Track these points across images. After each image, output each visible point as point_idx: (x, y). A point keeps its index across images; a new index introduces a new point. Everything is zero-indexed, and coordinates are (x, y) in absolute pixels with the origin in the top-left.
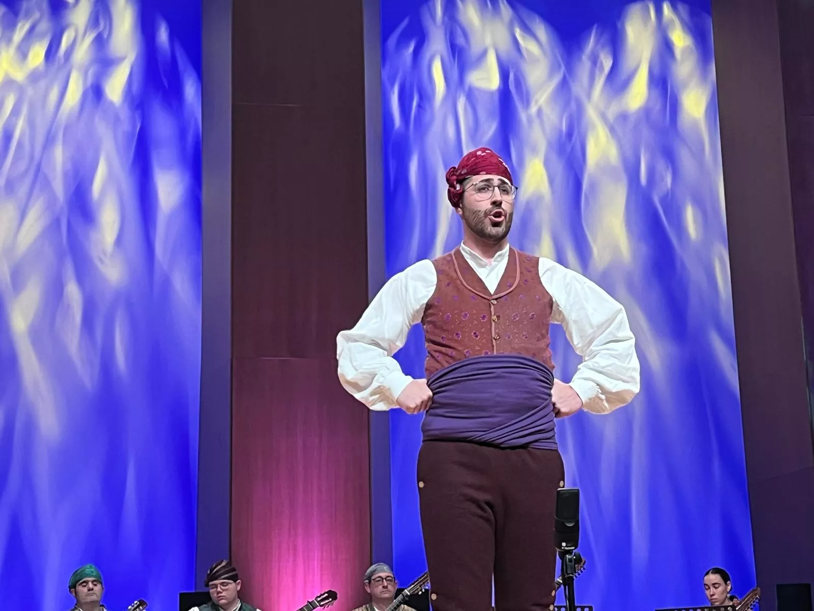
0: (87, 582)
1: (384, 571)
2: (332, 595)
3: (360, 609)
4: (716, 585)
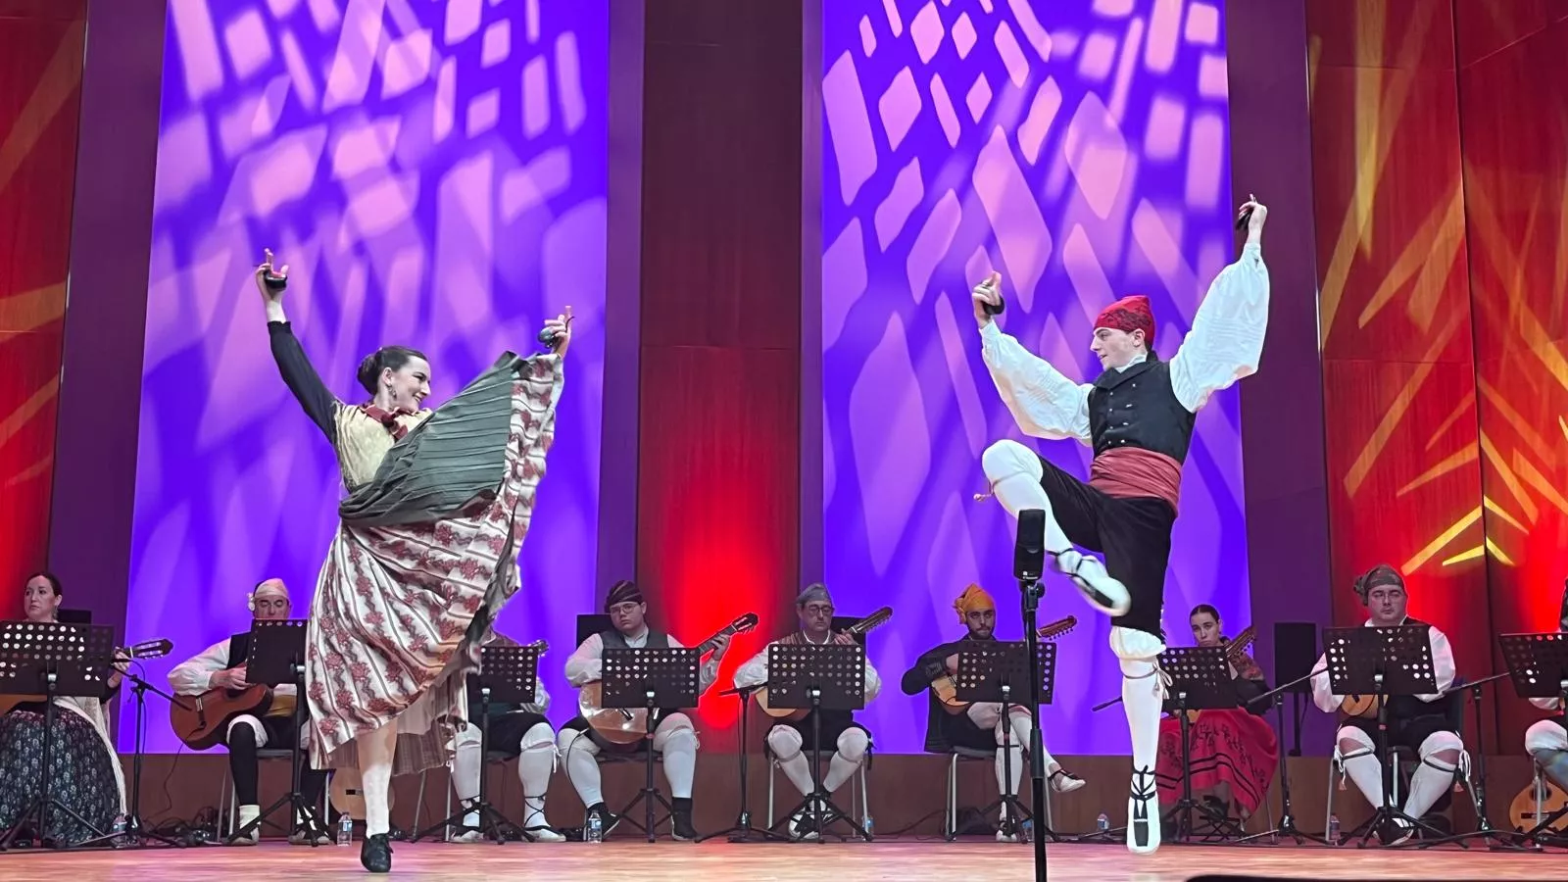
1: (820, 598)
3: (788, 638)
4: (1207, 625)
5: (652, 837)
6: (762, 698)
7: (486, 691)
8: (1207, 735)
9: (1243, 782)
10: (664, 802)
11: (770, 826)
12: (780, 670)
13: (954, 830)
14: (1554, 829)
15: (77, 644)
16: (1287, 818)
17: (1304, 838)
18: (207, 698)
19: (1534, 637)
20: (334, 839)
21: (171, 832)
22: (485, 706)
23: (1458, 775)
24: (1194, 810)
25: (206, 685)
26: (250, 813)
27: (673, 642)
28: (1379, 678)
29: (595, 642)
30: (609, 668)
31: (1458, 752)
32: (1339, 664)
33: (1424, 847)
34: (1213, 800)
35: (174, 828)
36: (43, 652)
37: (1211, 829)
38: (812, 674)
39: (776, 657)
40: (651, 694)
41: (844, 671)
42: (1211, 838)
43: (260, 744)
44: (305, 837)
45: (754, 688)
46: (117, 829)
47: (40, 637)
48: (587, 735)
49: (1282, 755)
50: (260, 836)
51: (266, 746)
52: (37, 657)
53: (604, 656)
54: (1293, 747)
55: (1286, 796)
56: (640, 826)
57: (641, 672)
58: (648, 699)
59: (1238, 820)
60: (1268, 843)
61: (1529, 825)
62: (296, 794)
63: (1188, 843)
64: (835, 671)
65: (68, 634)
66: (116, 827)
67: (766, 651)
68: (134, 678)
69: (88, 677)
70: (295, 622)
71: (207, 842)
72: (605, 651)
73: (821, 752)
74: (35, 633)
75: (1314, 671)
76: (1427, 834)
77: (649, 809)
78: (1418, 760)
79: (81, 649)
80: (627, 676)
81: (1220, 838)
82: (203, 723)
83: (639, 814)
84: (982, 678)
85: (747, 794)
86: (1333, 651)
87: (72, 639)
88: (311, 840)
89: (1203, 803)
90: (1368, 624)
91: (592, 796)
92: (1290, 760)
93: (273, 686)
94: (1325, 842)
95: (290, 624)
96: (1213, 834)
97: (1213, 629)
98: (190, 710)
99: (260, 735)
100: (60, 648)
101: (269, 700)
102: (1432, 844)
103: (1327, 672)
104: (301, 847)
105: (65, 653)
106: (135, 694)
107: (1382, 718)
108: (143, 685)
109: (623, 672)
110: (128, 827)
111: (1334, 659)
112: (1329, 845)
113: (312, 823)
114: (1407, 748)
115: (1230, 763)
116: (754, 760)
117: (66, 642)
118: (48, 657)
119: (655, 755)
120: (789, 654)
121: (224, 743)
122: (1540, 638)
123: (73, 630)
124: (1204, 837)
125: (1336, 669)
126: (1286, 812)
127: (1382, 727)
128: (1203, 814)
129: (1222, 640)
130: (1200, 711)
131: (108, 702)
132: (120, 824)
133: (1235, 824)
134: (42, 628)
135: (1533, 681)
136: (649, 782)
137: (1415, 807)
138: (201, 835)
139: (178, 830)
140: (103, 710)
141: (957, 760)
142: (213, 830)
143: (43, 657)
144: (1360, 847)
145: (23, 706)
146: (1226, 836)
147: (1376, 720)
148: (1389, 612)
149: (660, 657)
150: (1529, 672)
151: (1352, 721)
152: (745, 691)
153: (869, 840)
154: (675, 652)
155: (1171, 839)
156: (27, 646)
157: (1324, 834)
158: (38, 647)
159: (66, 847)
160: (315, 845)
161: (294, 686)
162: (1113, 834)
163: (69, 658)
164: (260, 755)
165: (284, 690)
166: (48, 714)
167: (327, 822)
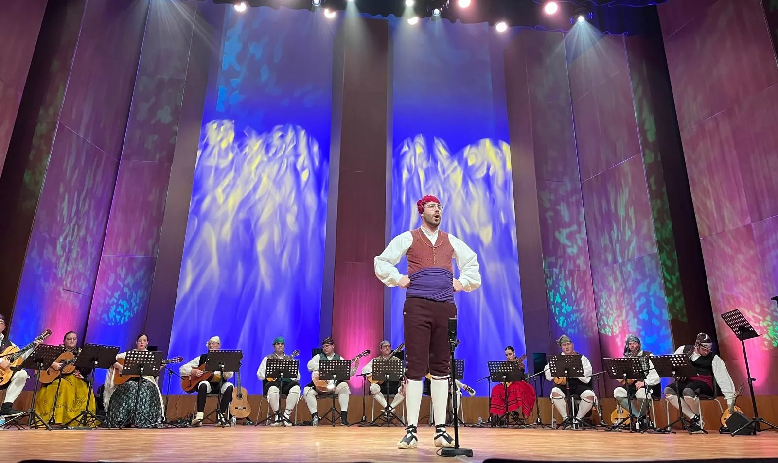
0: (279, 344)
1: (387, 343)
2: (368, 352)
4: (510, 354)
5: (334, 424)
7: (282, 374)
8: (514, 391)
9: (525, 407)
10: (338, 413)
11: (373, 421)
14: (625, 424)
15: (151, 358)
16: (539, 419)
17: (545, 427)
19: (614, 359)
20: (230, 424)
21: (177, 422)
22: (281, 379)
23: (594, 404)
24: (509, 416)
27: (342, 359)
28: (566, 372)
29: (317, 357)
30: (322, 367)
31: (593, 397)
32: (553, 367)
33: (584, 429)
34: (516, 413)
36: (140, 361)
37: (515, 423)
38: (387, 369)
39: (375, 363)
40: (335, 376)
41: (397, 368)
42: (516, 426)
43: (208, 391)
44: (221, 424)
45: (368, 374)
47: (139, 356)
48: (314, 388)
49: (537, 397)
51: (210, 393)
52: (138, 362)
53: (320, 363)
54: (540, 394)
55: (538, 411)
57: (332, 368)
58: (333, 377)
60: (534, 427)
61: (616, 423)
63: (508, 427)
64: (394, 368)
65: (148, 355)
67: (372, 361)
68: (169, 370)
69: (154, 369)
70: (222, 351)
72: (320, 361)
75: (545, 370)
76: (584, 425)
77: (333, 414)
78: (580, 399)
79: (152, 360)
80: (327, 369)
82: (191, 385)
83: (330, 416)
85: (365, 410)
86: (551, 363)
87: (150, 356)
88: (223, 425)
89: (512, 414)
90: (563, 354)
91: (314, 410)
92: (539, 399)
93: (213, 372)
94: (552, 427)
95: (220, 351)
96: (516, 424)
97: (512, 355)
99: (209, 389)
100: (146, 359)
101: (212, 377)
102: (586, 429)
104: (219, 427)
105: (147, 361)
106: (169, 375)
107: (568, 385)
108: (171, 372)
109: (326, 368)
110: (162, 421)
111: (552, 366)
112: (553, 429)
113: (223, 419)
114: (577, 396)
115: (521, 400)
116: (367, 397)
117: (148, 357)
118: (141, 362)
119: (336, 396)
120: (379, 362)
121: (196, 391)
122: (616, 360)
123: (150, 353)
124: (513, 425)
125: (552, 369)
126: (539, 417)
127: (568, 388)
129: (515, 358)
130: (511, 382)
133: (522, 421)
135: (614, 374)
136: (334, 406)
137: (580, 416)
138: (186, 423)
139: (179, 422)
143: (140, 362)
144: (563, 430)
146: (519, 425)
147: (565, 386)
148: (568, 351)
149: (338, 363)
150: (613, 371)
151: (557, 386)
152: (365, 375)
154: (343, 362)
155: (502, 426)
156: (135, 358)
157: (551, 425)
158: (138, 359)
159: (141, 428)
160: (223, 427)
161: (220, 372)
162: (483, 424)
163: (148, 363)
164: (207, 395)
165: (217, 373)
166: (140, 381)
167: (228, 419)
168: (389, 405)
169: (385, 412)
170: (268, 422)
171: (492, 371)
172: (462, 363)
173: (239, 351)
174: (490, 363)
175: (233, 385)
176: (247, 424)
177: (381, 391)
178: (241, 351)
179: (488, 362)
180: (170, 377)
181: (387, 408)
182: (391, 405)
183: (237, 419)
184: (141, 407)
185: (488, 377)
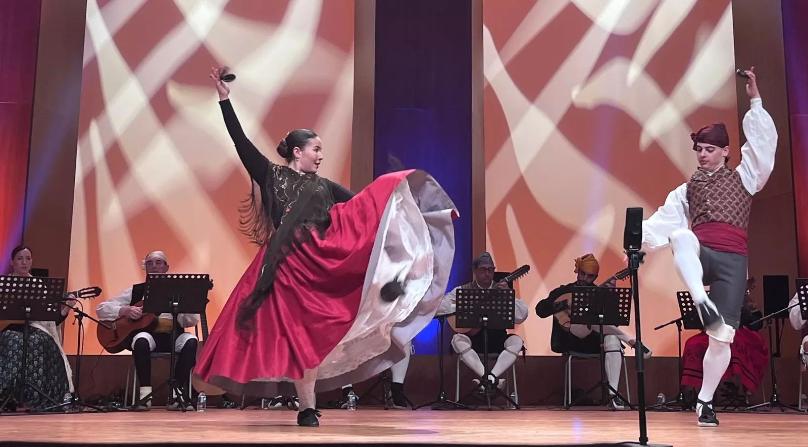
3: (467, 285)
5: (387, 406)
6: (452, 321)
9: (747, 374)
11: (458, 400)
12: (463, 304)
13: (570, 403)
15: (43, 289)
16: (775, 396)
17: (786, 408)
18: (118, 322)
20: (195, 407)
25: (117, 315)
26: (146, 391)
32: (806, 301)
34: (730, 385)
35: (98, 400)
36: (23, 294)
37: (728, 402)
38: (483, 307)
41: (502, 305)
42: (728, 408)
43: (151, 350)
44: (178, 406)
45: (447, 316)
46: (66, 402)
47: (21, 285)
49: (772, 356)
50: (152, 405)
51: (155, 350)
52: (19, 297)
55: (774, 382)
56: (379, 400)
59: (745, 397)
60: (766, 411)
62: (172, 380)
64: (497, 305)
65: (37, 283)
66: (65, 400)
68: (77, 310)
69: (49, 309)
71: (119, 409)
73: (489, 354)
74: (18, 282)
75: (790, 305)
79: (45, 292)
81: (733, 408)
82: (117, 337)
84: (587, 309)
85: (444, 380)
87: (40, 286)
88: (182, 408)
92: (775, 359)
93: (158, 315)
94: (799, 411)
96: (729, 405)
98: (110, 329)
99: (152, 344)
100: (33, 292)
101: (156, 323)
103: (799, 306)
105: (36, 295)
106: (77, 319)
108: (81, 314)
110: (72, 400)
112: (801, 412)
115: (739, 362)
116: (447, 358)
117: (37, 288)
118: (26, 297)
120: (469, 295)
121: (130, 349)
123: (41, 281)
124: (723, 408)
125: (804, 304)
126: (774, 391)
128: (723, 393)
131: (60, 325)
132: (69, 397)
133: (743, 399)
134: (22, 279)
139: (100, 401)
140: (57, 329)
141: (571, 360)
142: (122, 402)
143: (22, 297)
145: (11, 327)
146: (737, 407)
152: (442, 319)
153: (518, 408)
156: (13, 290)
157: (798, 406)
158: (20, 291)
160: (184, 411)
161: (170, 315)
162: (668, 405)
163: (38, 298)
164: (151, 356)
165: (165, 317)
166: (26, 331)
167: (190, 397)
168: (488, 372)
169: (480, 385)
170: (264, 402)
171: (685, 309)
172: (627, 296)
173: (204, 277)
174: (681, 294)
175: (196, 338)
176: (225, 407)
177: (472, 347)
178: (207, 276)
179: (678, 293)
180: (80, 323)
181: (486, 376)
182: (492, 372)
183: (208, 397)
184: (31, 374)
185: (678, 322)
